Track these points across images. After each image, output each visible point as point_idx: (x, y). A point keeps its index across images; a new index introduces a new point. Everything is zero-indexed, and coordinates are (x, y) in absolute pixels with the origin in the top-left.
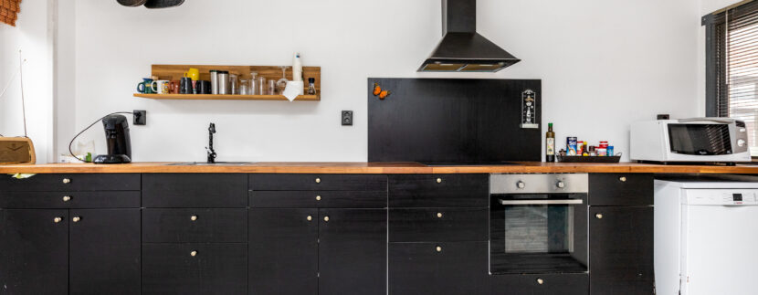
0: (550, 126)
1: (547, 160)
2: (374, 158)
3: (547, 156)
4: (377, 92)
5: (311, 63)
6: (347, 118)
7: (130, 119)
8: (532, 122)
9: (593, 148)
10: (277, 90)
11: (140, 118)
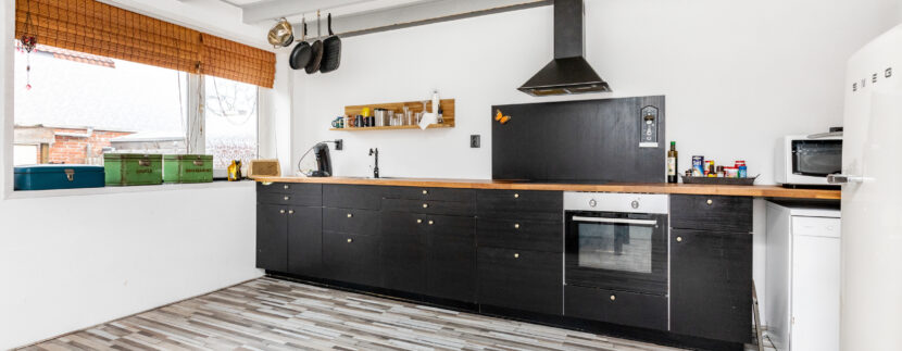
0: (673, 145)
1: (670, 182)
2: (496, 176)
3: (669, 177)
4: (498, 118)
5: (446, 96)
6: (475, 141)
7: (332, 147)
8: (653, 141)
9: (722, 169)
10: (414, 122)
11: (339, 145)
